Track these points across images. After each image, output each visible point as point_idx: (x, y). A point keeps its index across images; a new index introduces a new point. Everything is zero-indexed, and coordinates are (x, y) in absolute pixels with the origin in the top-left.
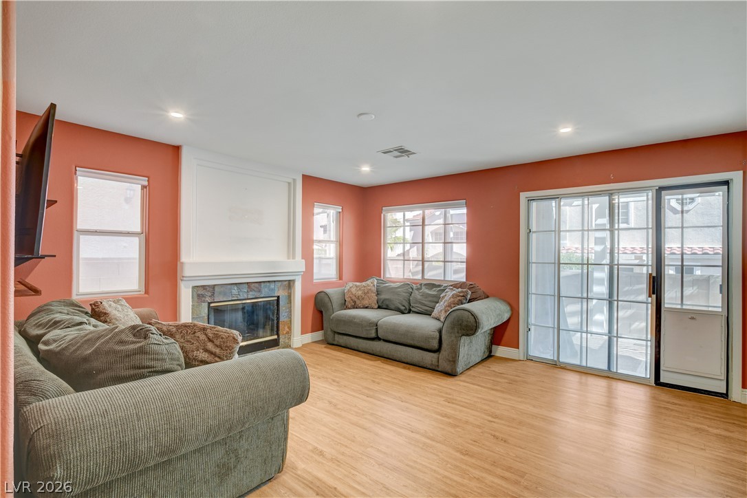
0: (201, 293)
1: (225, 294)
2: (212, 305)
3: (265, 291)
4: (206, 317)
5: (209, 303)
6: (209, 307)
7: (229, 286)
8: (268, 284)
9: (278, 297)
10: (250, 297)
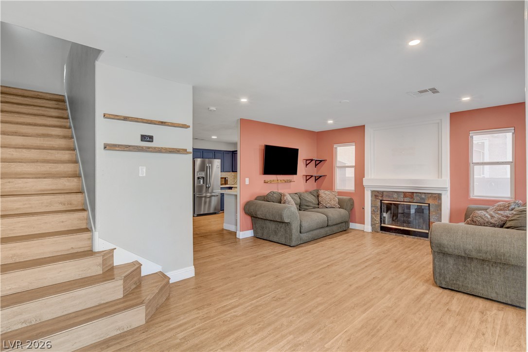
0: (376, 194)
1: (389, 197)
2: (383, 202)
3: (416, 199)
4: (379, 207)
5: (381, 200)
6: (381, 203)
7: (391, 193)
8: (419, 194)
9: (429, 204)
10: (405, 201)
